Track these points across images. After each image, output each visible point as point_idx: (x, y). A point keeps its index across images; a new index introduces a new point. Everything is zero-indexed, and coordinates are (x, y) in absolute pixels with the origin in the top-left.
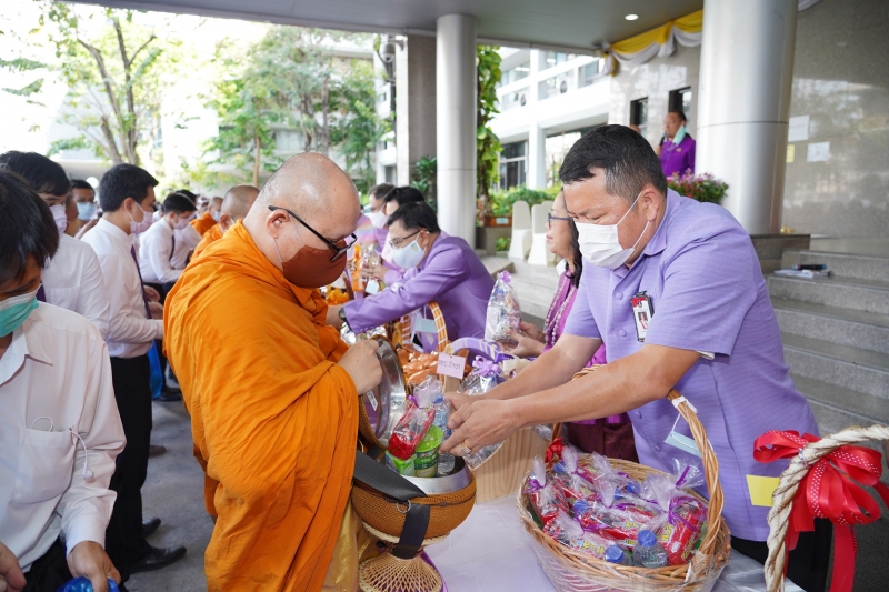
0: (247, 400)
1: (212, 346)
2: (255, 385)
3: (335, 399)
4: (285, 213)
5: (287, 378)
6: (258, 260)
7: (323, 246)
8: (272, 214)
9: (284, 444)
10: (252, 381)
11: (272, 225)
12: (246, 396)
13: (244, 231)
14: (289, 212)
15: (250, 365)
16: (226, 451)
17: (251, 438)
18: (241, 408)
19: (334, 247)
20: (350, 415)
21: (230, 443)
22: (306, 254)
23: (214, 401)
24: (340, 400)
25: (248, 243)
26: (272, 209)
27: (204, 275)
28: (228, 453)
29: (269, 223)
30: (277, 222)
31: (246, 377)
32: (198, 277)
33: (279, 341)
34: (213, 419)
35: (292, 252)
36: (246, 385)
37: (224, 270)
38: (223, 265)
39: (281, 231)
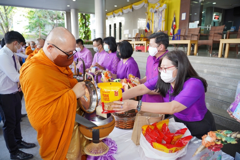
1: (27, 84)
4: (52, 46)
6: (46, 59)
7: (64, 54)
10: (39, 95)
11: (49, 49)
15: (38, 90)
16: (30, 115)
17: (37, 111)
19: (68, 55)
20: (73, 104)
21: (31, 113)
22: (59, 57)
26: (48, 44)
28: (31, 115)
31: (36, 94)
33: (50, 83)
34: (27, 105)
35: (55, 57)
36: (37, 96)
38: (34, 61)
39: (52, 51)
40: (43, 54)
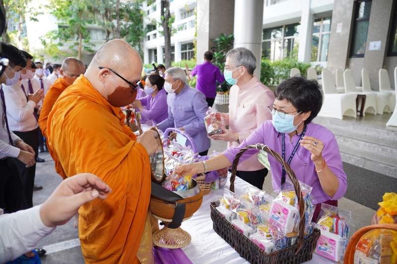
0: (100, 162)
2: (103, 154)
4: (108, 70)
6: (95, 94)
7: (127, 86)
8: (102, 71)
9: (120, 182)
12: (99, 160)
14: (110, 70)
15: (100, 145)
18: (98, 165)
19: (133, 86)
20: (147, 166)
22: (119, 90)
23: (84, 164)
24: (142, 159)
25: (89, 86)
26: (101, 68)
27: (70, 102)
29: (100, 75)
30: (104, 75)
31: (98, 151)
32: (67, 103)
33: (111, 132)
35: (112, 90)
36: (99, 155)
37: (80, 99)
38: (79, 97)
39: (106, 79)
40: (89, 84)
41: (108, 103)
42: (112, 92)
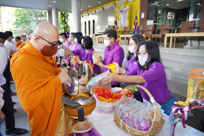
0: (27, 86)
2: (29, 82)
3: (54, 85)
4: (38, 37)
5: (40, 80)
6: (34, 50)
12: (27, 85)
13: (30, 43)
14: (40, 37)
15: (27, 77)
17: (28, 96)
19: (53, 45)
20: (59, 89)
22: (46, 47)
24: (56, 85)
26: (35, 36)
28: (22, 100)
29: (35, 40)
30: (37, 40)
33: (37, 71)
35: (42, 47)
36: (27, 82)
38: (23, 52)
39: (38, 42)
40: (31, 45)
41: (41, 55)
42: (42, 48)
